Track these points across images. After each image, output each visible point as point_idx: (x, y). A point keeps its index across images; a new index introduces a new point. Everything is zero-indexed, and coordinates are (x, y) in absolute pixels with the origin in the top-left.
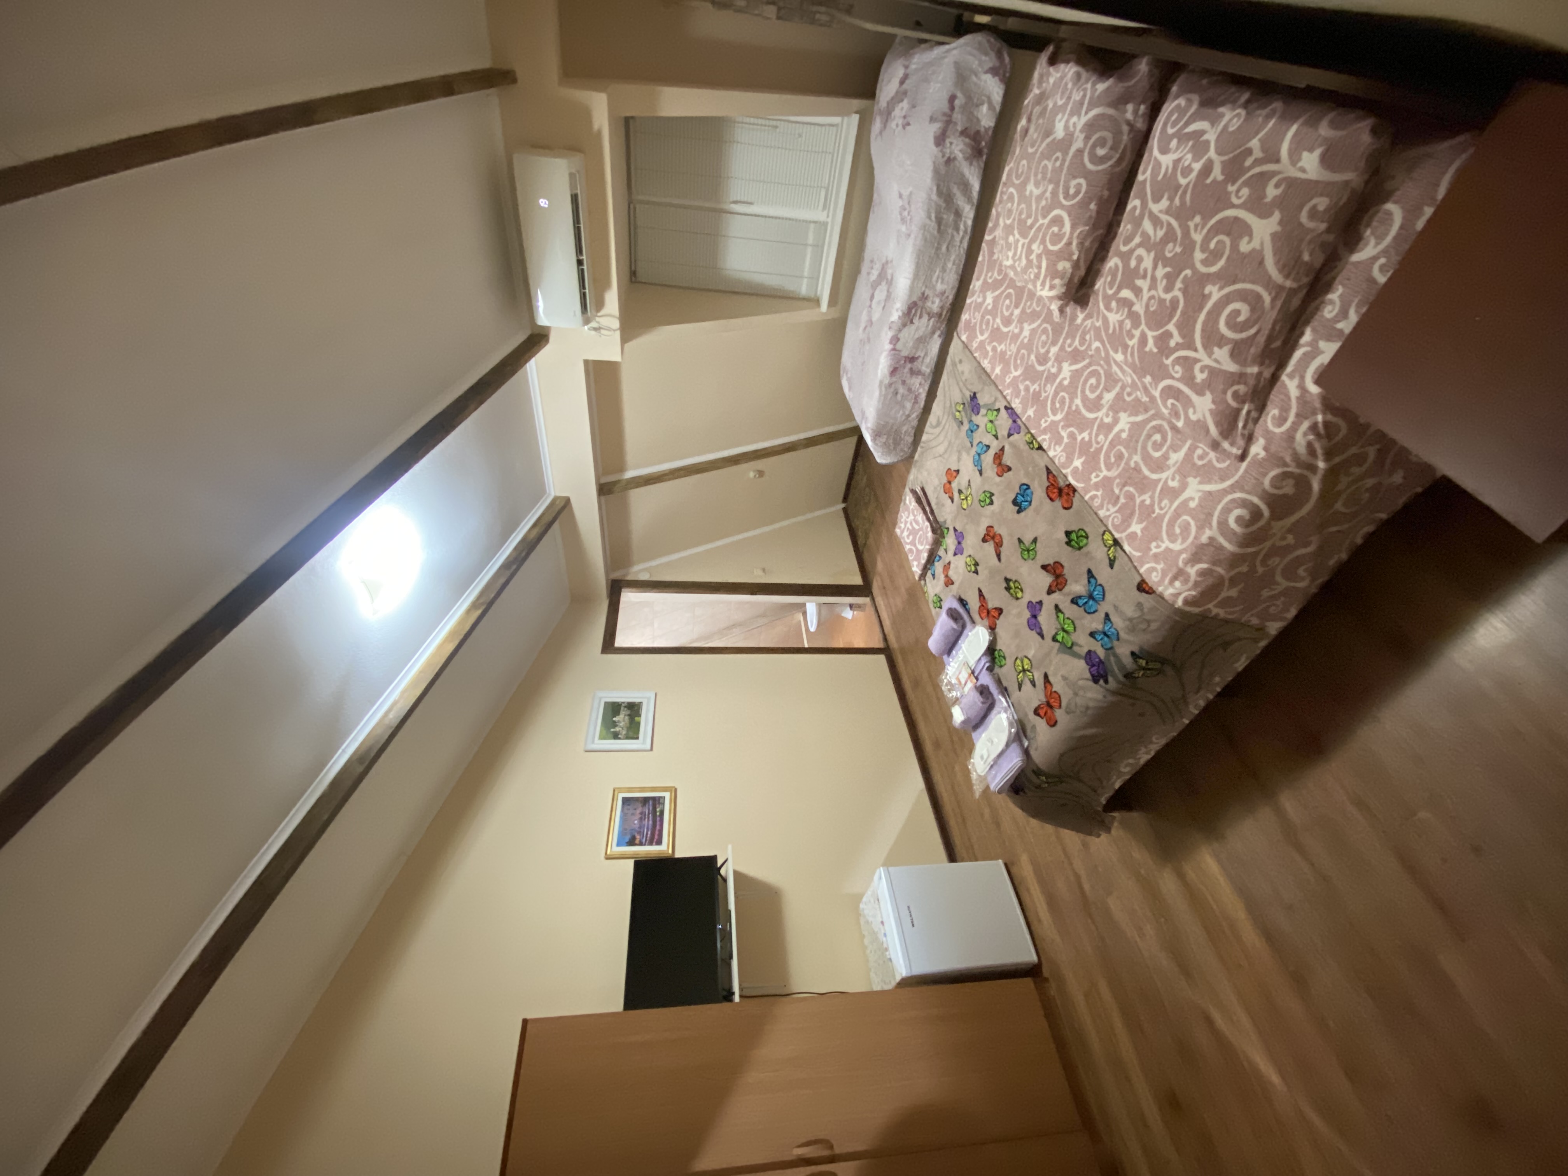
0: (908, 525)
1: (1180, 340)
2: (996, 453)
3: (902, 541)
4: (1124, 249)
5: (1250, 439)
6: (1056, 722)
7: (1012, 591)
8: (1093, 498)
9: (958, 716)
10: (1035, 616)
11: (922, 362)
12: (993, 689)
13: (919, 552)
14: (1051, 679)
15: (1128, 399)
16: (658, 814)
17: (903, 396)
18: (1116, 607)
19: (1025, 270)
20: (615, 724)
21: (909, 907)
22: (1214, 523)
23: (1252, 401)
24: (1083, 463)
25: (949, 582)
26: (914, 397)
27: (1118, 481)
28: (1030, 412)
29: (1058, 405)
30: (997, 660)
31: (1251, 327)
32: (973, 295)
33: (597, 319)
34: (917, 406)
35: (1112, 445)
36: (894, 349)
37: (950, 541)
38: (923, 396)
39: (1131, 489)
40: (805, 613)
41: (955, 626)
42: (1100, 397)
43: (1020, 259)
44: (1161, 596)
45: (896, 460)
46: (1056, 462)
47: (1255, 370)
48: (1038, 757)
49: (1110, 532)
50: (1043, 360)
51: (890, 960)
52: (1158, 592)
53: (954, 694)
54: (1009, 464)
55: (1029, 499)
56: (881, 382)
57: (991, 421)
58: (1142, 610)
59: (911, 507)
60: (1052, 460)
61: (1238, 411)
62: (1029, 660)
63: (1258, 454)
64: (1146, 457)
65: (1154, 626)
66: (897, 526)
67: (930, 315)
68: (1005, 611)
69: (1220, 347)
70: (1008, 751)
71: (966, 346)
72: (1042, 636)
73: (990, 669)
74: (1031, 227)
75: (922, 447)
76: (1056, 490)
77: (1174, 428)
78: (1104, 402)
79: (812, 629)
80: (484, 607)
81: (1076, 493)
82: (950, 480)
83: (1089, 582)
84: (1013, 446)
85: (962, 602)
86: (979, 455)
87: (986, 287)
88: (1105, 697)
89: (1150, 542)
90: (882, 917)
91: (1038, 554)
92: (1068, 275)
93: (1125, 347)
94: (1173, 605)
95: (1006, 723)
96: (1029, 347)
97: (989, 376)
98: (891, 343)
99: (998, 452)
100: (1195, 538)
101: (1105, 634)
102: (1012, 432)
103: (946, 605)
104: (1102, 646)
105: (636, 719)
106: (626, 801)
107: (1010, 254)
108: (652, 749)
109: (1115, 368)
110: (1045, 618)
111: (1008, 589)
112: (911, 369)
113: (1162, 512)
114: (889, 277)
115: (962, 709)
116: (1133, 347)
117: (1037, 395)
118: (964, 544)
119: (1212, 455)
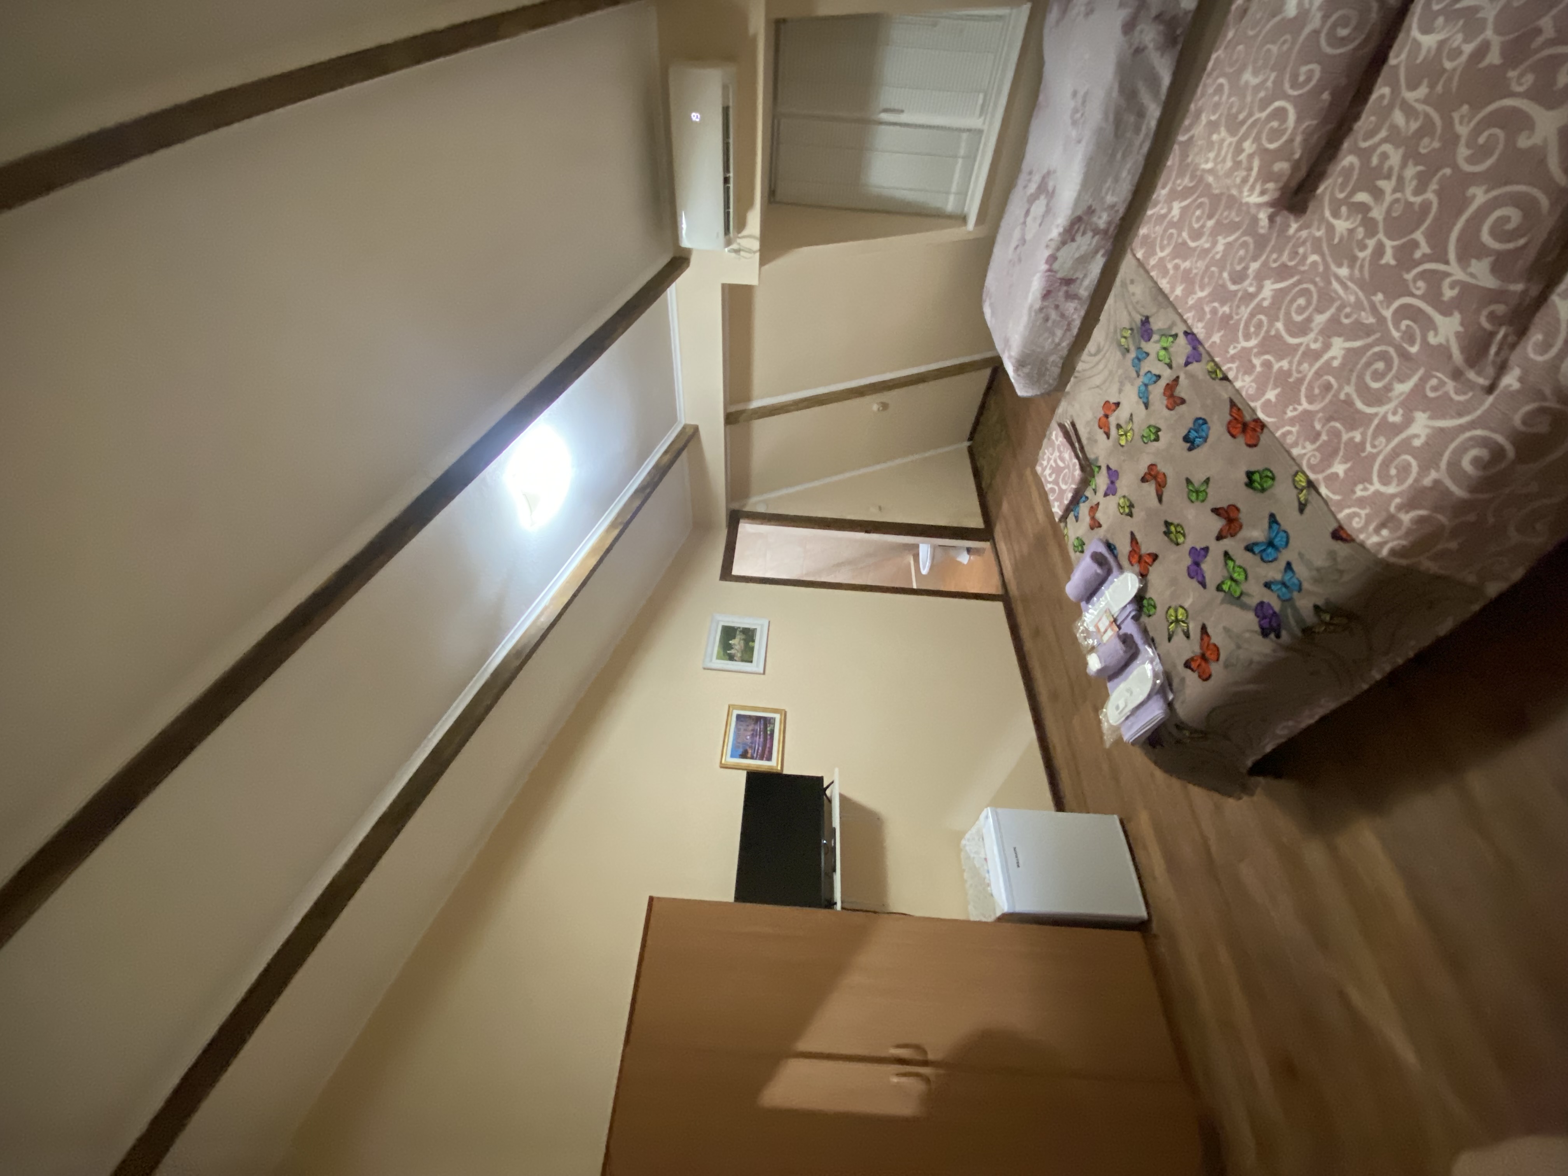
0: (1052, 462)
1: (1427, 250)
2: (1168, 384)
3: (1043, 480)
4: (1364, 145)
5: (1502, 368)
6: (1210, 676)
7: (1172, 536)
8: (1285, 435)
9: (1094, 663)
10: (1197, 564)
11: (1081, 284)
12: (1138, 638)
13: (1062, 492)
14: (1209, 630)
15: (1346, 321)
16: (769, 732)
17: (1054, 322)
18: (1301, 555)
19: (1229, 174)
20: (730, 647)
21: (1015, 849)
22: (1443, 464)
23: (1511, 323)
24: (1277, 396)
25: (1095, 525)
26: (1066, 323)
27: (1321, 415)
28: (1216, 338)
29: (1252, 329)
30: (1145, 610)
31: (1522, 236)
32: (1155, 206)
33: (739, 241)
34: (1068, 333)
35: (1318, 374)
36: (1050, 270)
37: (1101, 481)
38: (1077, 323)
39: (1338, 425)
40: (916, 557)
41: (1099, 571)
42: (1309, 320)
43: (1224, 161)
44: (1362, 545)
45: (1039, 393)
46: (1244, 394)
47: (1519, 287)
48: (1182, 711)
49: (1304, 473)
50: (1238, 277)
51: (992, 895)
52: (1358, 541)
53: (1090, 641)
54: (1183, 395)
55: (1204, 434)
56: (1031, 307)
57: (1165, 349)
58: (1335, 559)
59: (1057, 443)
60: (1238, 392)
61: (1492, 334)
62: (1185, 610)
63: (1510, 385)
64: (1363, 390)
65: (1346, 578)
66: (1038, 464)
67: (1096, 231)
68: (1160, 557)
69: (1479, 258)
70: (1150, 702)
71: (1141, 264)
72: (1203, 585)
73: (1136, 618)
74: (1243, 122)
75: (1076, 377)
76: (1239, 425)
77: (1404, 355)
78: (1313, 325)
79: (924, 571)
80: (621, 527)
81: (1265, 430)
82: (1108, 413)
83: (1270, 527)
84: (1191, 376)
85: (1110, 547)
86: (1146, 385)
87: (1174, 195)
88: (1274, 651)
89: (1355, 485)
90: (986, 854)
91: (1209, 495)
92: (1285, 179)
93: (1353, 260)
94: (1375, 555)
95: (1150, 674)
96: (1221, 264)
97: (1166, 297)
98: (1047, 262)
99: (1170, 383)
100: (1416, 480)
101: (1284, 584)
102: (1190, 360)
103: (1090, 549)
104: (1279, 597)
105: (751, 644)
106: (739, 717)
107: (1212, 155)
108: (764, 673)
109: (1336, 285)
110: (1211, 568)
111: (1167, 533)
112: (1067, 292)
113: (1374, 451)
114: (1050, 188)
115: (1099, 657)
116: (1364, 260)
117: (1227, 318)
118: (1118, 484)
119: (1450, 386)
